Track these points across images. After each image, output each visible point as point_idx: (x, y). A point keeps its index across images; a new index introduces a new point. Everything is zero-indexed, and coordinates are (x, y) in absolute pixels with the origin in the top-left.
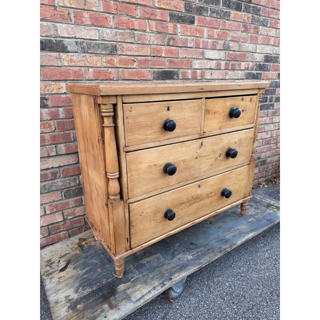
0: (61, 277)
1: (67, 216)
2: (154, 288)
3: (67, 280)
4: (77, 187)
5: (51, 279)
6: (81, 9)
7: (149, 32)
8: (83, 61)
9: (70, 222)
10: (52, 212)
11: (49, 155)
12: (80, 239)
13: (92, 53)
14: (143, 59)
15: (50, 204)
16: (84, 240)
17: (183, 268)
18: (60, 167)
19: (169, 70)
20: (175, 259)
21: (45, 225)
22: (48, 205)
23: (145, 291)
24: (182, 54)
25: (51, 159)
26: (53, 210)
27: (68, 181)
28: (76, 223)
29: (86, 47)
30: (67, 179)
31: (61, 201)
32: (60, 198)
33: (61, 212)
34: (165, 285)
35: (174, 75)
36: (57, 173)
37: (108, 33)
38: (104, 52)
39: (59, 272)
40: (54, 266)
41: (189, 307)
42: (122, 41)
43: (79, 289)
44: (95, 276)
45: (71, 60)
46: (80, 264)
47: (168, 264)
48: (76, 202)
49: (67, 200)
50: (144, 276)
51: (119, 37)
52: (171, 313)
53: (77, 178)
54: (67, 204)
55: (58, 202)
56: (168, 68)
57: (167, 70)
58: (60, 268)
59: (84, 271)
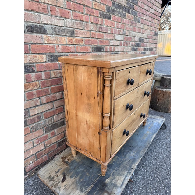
0: (66, 185)
1: (47, 144)
2: (126, 176)
3: (71, 186)
4: (52, 124)
5: (59, 188)
6: (54, 6)
7: (90, 23)
8: (55, 40)
9: (49, 148)
10: (38, 143)
11: (36, 105)
12: (62, 158)
13: (60, 35)
14: (87, 40)
15: (36, 139)
16: (65, 158)
17: (134, 161)
18: (42, 112)
19: (99, 46)
20: (127, 157)
21: (33, 154)
22: (35, 139)
23: (122, 179)
24: (106, 37)
25: (37, 108)
26: (38, 142)
27: (47, 121)
28: (52, 148)
29: (57, 31)
30: (46, 120)
31: (43, 136)
32: (43, 134)
33: (43, 143)
35: (102, 49)
36: (41, 117)
37: (69, 23)
38: (67, 35)
39: (62, 183)
40: (55, 179)
42: (77, 28)
43: (82, 189)
44: (87, 179)
45: (49, 40)
46: (73, 173)
47: (125, 161)
48: (52, 134)
49: (47, 134)
50: (116, 171)
51: (75, 25)
52: (134, 188)
53: (53, 118)
54: (47, 136)
55: (41, 136)
56: (99, 45)
57: (98, 46)
58: (61, 180)
59: (78, 177)
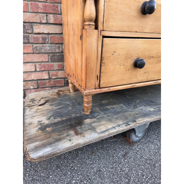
0: (39, 109)
1: (52, 76)
2: (119, 126)
3: (43, 111)
4: (60, 54)
5: (31, 109)
9: (54, 81)
10: (41, 70)
11: (41, 21)
12: (59, 91)
15: (40, 63)
16: (62, 91)
17: (145, 115)
18: (48, 34)
20: (136, 109)
21: (35, 79)
22: (38, 63)
23: (110, 126)
25: (42, 26)
26: (41, 68)
27: (54, 47)
28: (58, 83)
30: (53, 45)
31: (48, 63)
32: (47, 60)
33: (47, 72)
34: (129, 125)
36: (46, 39)
39: (38, 106)
40: (35, 102)
41: (149, 152)
43: (51, 118)
44: (66, 111)
46: (56, 103)
48: (59, 66)
49: (52, 63)
50: (109, 116)
53: (61, 46)
54: (52, 66)
55: (46, 63)
58: (39, 104)
59: (58, 107)
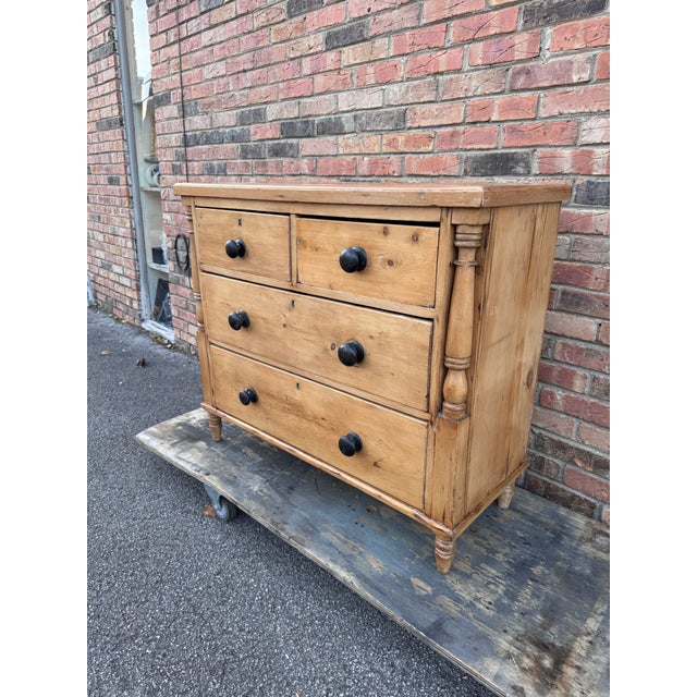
6: (366, 63)
7: (469, 71)
8: (358, 145)
13: (369, 131)
14: (448, 133)
19: (504, 151)
24: (549, 105)
29: (365, 122)
35: (517, 163)
37: (395, 92)
38: (386, 128)
42: (416, 101)
45: (347, 146)
51: (411, 94)
56: (504, 148)
57: (499, 152)
